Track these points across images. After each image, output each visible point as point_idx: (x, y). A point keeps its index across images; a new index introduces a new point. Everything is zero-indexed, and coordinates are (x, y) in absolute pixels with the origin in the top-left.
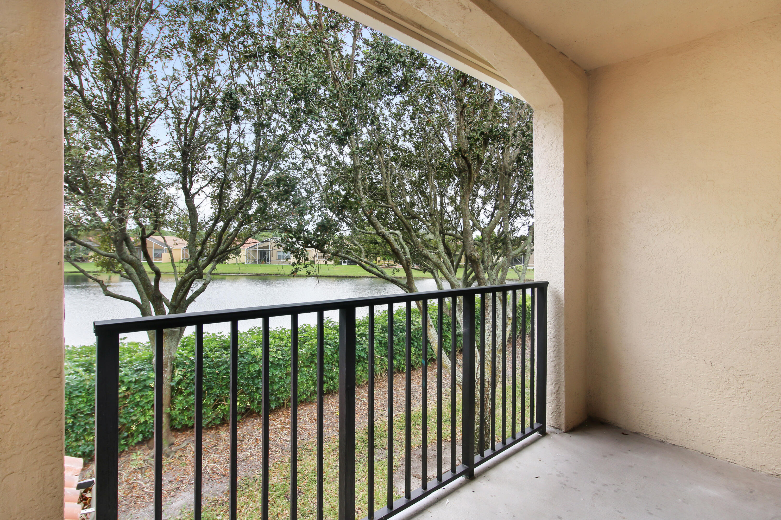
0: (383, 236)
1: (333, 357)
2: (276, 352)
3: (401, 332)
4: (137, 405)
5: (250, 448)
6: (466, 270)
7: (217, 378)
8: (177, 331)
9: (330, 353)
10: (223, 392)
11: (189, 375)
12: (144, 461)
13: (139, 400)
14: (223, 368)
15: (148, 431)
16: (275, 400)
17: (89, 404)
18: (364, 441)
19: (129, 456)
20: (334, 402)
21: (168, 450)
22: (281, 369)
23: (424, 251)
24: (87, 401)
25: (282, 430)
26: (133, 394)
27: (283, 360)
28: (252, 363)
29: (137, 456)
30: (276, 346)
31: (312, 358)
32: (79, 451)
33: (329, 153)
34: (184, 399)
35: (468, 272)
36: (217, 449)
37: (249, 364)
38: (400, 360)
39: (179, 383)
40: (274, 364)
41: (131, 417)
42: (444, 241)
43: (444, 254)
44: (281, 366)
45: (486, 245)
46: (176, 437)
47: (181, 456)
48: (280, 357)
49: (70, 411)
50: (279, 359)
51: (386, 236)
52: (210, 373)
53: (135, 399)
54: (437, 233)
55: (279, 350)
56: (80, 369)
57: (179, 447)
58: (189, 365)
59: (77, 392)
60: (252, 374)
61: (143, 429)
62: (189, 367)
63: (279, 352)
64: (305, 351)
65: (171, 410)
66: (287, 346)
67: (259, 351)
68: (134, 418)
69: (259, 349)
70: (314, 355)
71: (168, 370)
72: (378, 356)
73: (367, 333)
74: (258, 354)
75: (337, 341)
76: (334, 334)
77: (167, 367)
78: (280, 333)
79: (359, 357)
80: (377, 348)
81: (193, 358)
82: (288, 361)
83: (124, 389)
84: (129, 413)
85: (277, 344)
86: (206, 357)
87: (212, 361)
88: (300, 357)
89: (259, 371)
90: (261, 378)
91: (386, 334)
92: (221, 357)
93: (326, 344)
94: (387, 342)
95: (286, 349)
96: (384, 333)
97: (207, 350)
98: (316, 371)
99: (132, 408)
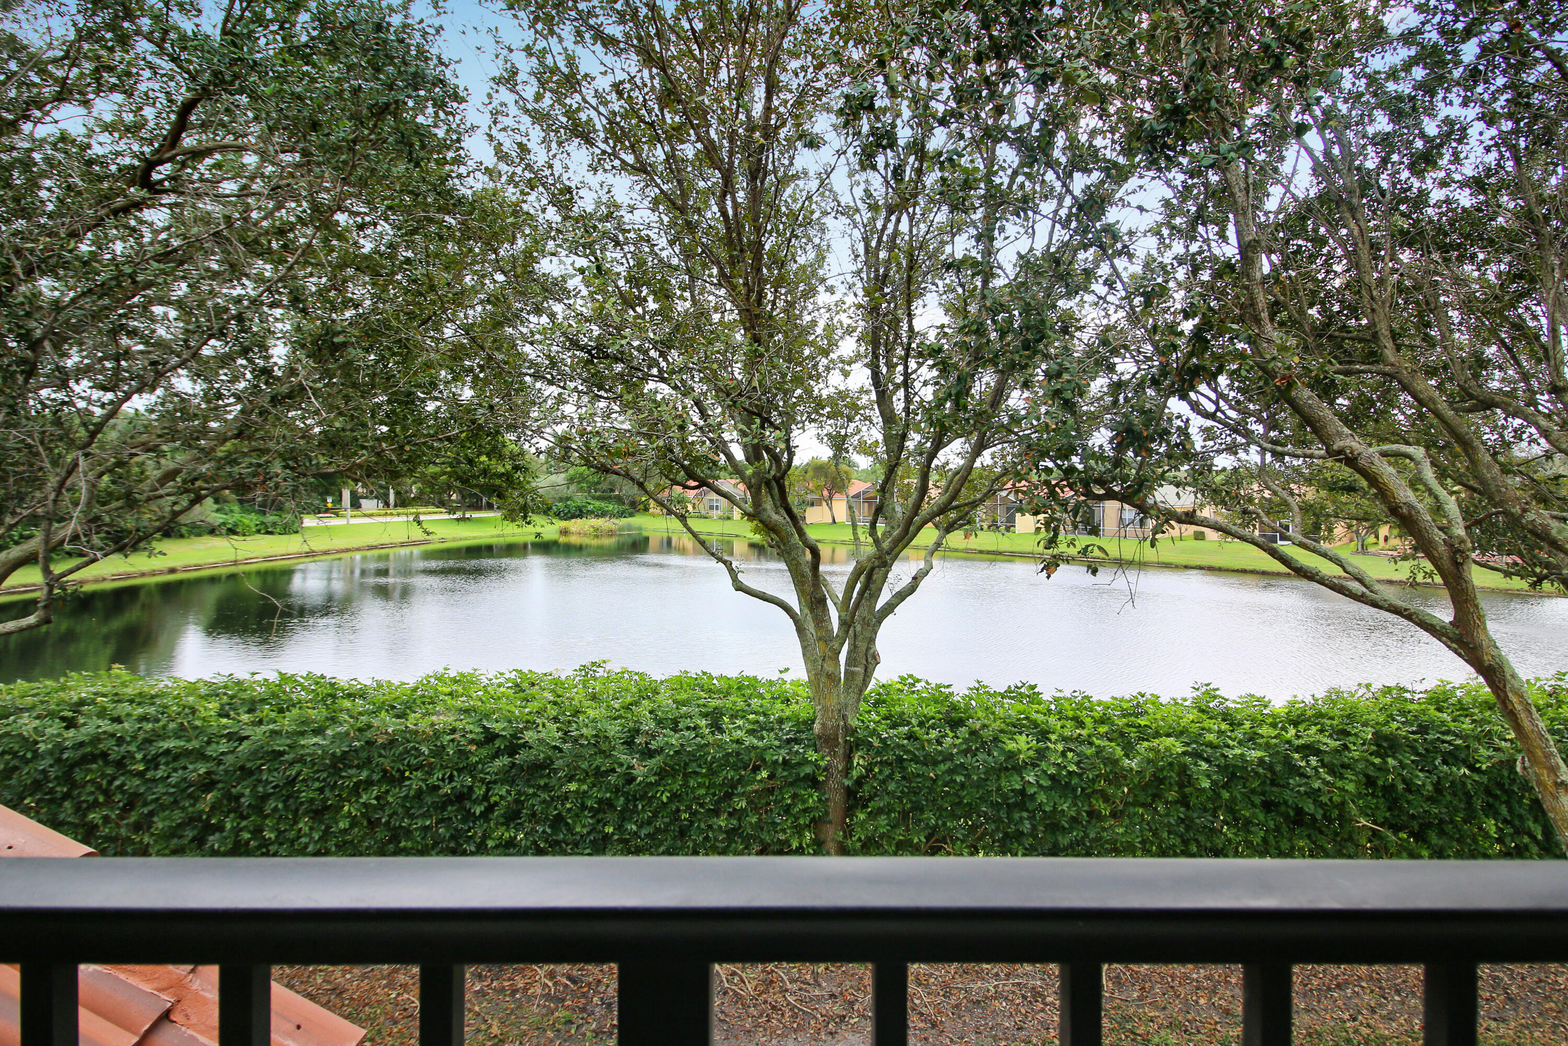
0: (1351, 461)
1: (1218, 796)
2: (1063, 754)
3: (1445, 762)
4: (788, 810)
7: (931, 790)
8: (858, 674)
9: (1206, 784)
10: (944, 824)
11: (876, 770)
14: (943, 767)
22: (1076, 797)
23: (1531, 516)
24: (709, 784)
26: (780, 788)
27: (1080, 776)
28: (1006, 769)
30: (1065, 739)
31: (1158, 787)
33: (1194, 248)
37: (1000, 770)
39: (859, 782)
40: (1059, 782)
44: (1074, 790)
48: (1073, 768)
50: (1070, 773)
51: (1362, 462)
52: (918, 775)
55: (1071, 750)
56: (703, 723)
58: (878, 748)
59: (694, 765)
60: (1005, 797)
62: (878, 753)
63: (1070, 755)
64: (1138, 765)
65: (845, 837)
66: (1091, 744)
67: (1022, 744)
68: (782, 837)
69: (1022, 739)
70: (1162, 781)
71: (840, 750)
72: (1363, 821)
73: (1323, 748)
74: (1020, 751)
75: (1230, 753)
76: (1220, 732)
77: (837, 745)
78: (1080, 706)
79: (1299, 811)
80: (1360, 795)
81: (885, 735)
82: (1093, 781)
83: (764, 774)
84: (774, 824)
85: (1067, 733)
86: (911, 736)
87: (923, 748)
88: (1125, 777)
89: (1022, 792)
90: (1027, 810)
91: (1390, 761)
92: (939, 743)
93: (1197, 755)
94: (1393, 786)
95: (1090, 751)
96: (1383, 757)
97: (914, 721)
98: (1169, 824)
99: (779, 814)
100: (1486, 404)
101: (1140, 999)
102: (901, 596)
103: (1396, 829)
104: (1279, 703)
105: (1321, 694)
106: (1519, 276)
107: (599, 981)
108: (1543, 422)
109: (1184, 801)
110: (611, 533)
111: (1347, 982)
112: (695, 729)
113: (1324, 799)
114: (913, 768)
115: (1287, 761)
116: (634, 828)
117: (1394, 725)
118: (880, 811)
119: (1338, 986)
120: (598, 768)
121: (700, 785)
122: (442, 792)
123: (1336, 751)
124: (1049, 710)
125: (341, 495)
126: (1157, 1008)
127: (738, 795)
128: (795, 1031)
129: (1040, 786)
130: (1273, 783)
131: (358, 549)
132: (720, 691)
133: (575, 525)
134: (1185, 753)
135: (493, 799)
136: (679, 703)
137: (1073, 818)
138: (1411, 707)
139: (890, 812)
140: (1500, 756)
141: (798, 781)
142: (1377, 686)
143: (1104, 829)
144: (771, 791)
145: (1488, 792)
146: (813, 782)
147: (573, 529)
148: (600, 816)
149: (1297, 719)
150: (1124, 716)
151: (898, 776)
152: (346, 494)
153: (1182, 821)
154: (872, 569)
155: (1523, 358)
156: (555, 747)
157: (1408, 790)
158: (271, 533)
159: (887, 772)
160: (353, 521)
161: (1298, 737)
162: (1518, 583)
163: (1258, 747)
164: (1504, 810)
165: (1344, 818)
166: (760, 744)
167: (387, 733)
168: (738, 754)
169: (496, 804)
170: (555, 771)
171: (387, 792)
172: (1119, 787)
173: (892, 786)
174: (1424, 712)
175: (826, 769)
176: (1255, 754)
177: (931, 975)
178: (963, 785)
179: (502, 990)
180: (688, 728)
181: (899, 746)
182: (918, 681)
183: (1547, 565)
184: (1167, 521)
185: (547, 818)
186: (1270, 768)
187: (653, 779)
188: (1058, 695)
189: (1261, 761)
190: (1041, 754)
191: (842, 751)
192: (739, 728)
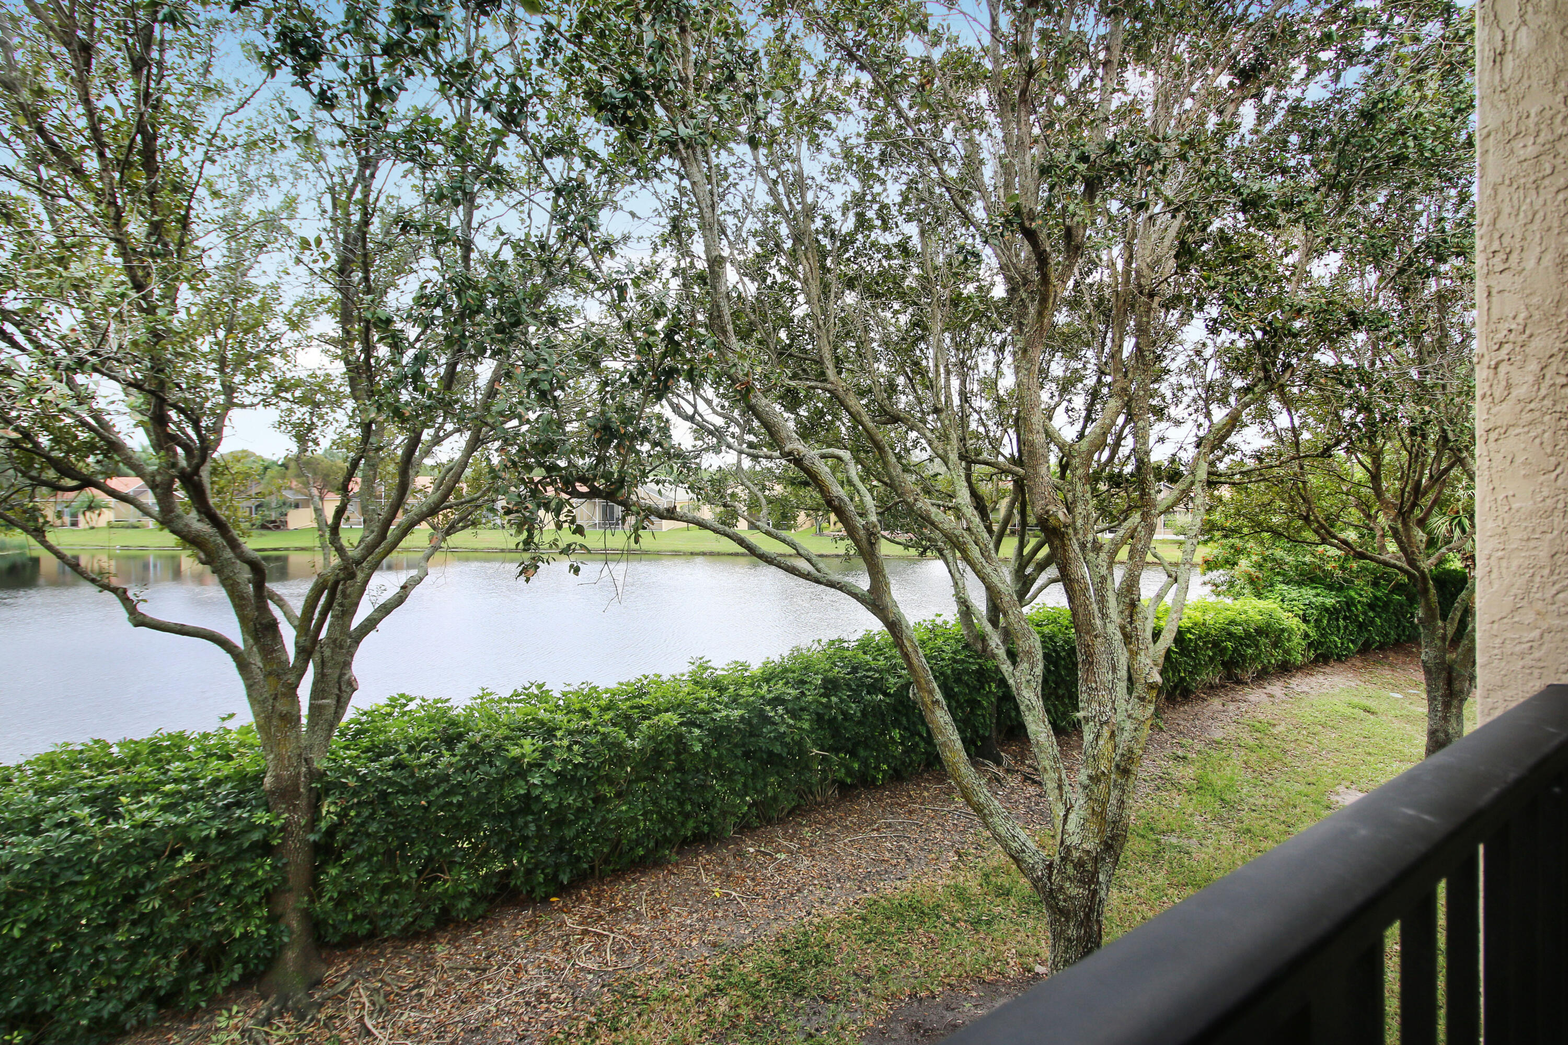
0: (798, 461)
1: (708, 755)
2: (569, 748)
3: (869, 693)
4: (226, 892)
5: (500, 991)
6: (1022, 545)
7: (422, 820)
8: (329, 705)
9: (698, 748)
10: (439, 852)
11: (353, 813)
12: (243, 1033)
13: (229, 882)
14: (437, 791)
15: (257, 956)
16: (569, 863)
17: (103, 900)
18: (774, 976)
19: (211, 1019)
20: (709, 862)
22: (582, 788)
23: (919, 504)
24: (97, 892)
25: (581, 941)
26: (215, 868)
27: (585, 766)
28: (510, 776)
29: (230, 1017)
30: (571, 733)
31: (657, 760)
32: (83, 1016)
34: (343, 872)
35: (1026, 551)
36: (420, 995)
37: (503, 780)
38: (867, 759)
39: (331, 832)
40: (564, 777)
41: (211, 924)
42: (968, 478)
43: (970, 511)
44: (581, 780)
45: (1079, 488)
46: (330, 965)
47: (331, 1017)
49: (55, 921)
50: (575, 766)
51: (806, 462)
52: (407, 807)
53: (220, 880)
54: (953, 457)
55: (576, 743)
56: (86, 812)
57: (331, 992)
58: (354, 788)
59: (70, 873)
60: (508, 806)
61: (243, 952)
62: (355, 793)
63: (576, 748)
64: (640, 743)
65: (312, 901)
66: (597, 732)
67: (528, 747)
68: (218, 928)
69: (527, 742)
70: (661, 753)
71: (302, 803)
72: (815, 751)
73: (787, 697)
74: (524, 755)
75: (717, 716)
76: (711, 699)
77: (298, 796)
78: (587, 698)
79: (771, 753)
80: (813, 731)
81: (364, 771)
82: (599, 768)
83: (188, 857)
84: (207, 915)
85: (573, 726)
86: (398, 766)
87: (412, 775)
88: (628, 757)
89: (528, 795)
90: (533, 813)
91: (834, 699)
92: (434, 766)
93: (692, 724)
94: (835, 718)
95: (593, 740)
96: (828, 696)
97: (402, 748)
98: (668, 791)
99: (212, 902)
100: (895, 419)
101: (641, 961)
102: (385, 610)
103: (836, 750)
104: (756, 666)
105: (786, 653)
106: (916, 325)
108: (929, 434)
109: (680, 768)
111: (804, 884)
112: (70, 823)
113: (788, 740)
114: (400, 800)
115: (762, 715)
117: (836, 670)
118: (359, 859)
119: (799, 890)
121: (80, 898)
123: (797, 698)
124: (557, 706)
126: (656, 965)
127: (146, 894)
129: (545, 786)
130: (752, 735)
132: (121, 762)
134: (681, 724)
136: (42, 792)
137: (579, 809)
138: (847, 654)
139: (371, 856)
140: (902, 681)
141: (240, 854)
142: (825, 641)
143: (609, 811)
144: (201, 876)
145: (895, 710)
146: (265, 848)
149: (769, 677)
150: (627, 699)
151: (381, 814)
153: (679, 785)
154: (336, 583)
155: (918, 387)
157: (845, 719)
159: (366, 812)
161: (769, 691)
162: (913, 552)
163: (740, 706)
164: (904, 721)
165: (803, 751)
166: (182, 820)
168: (145, 841)
172: (623, 768)
173: (373, 828)
174: (855, 656)
175: (283, 829)
176: (737, 713)
177: (422, 1021)
178: (460, 805)
180: (60, 825)
181: (381, 779)
182: (411, 699)
183: (929, 540)
184: (647, 517)
186: (749, 722)
188: (568, 689)
189: (742, 717)
190: (547, 753)
191: (304, 803)
192: (148, 806)
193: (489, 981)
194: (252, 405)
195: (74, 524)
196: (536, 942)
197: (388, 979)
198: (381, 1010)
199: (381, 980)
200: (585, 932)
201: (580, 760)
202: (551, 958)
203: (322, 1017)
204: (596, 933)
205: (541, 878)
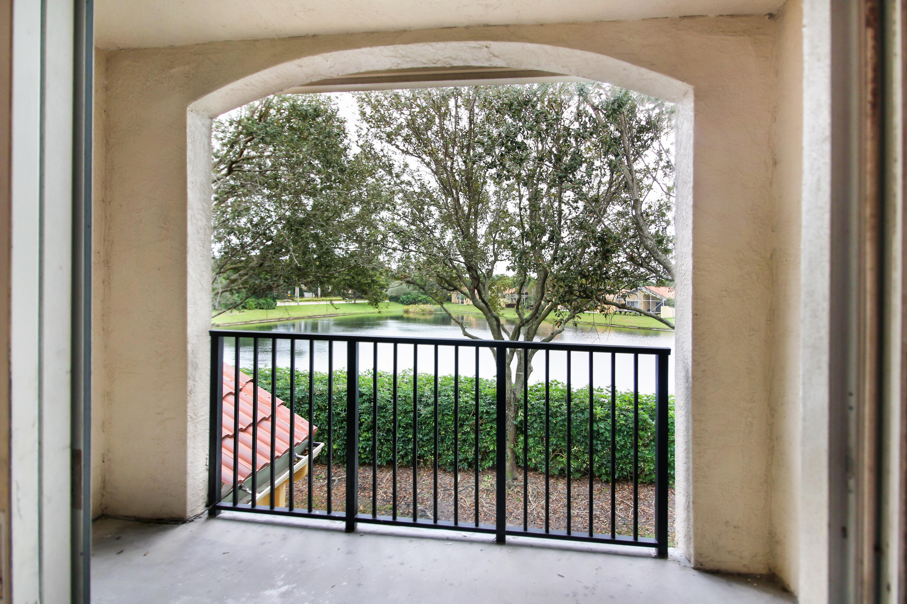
5: (580, 508)
7: (554, 428)
8: (522, 375)
10: (560, 444)
12: (491, 485)
13: (489, 429)
16: (618, 469)
19: (483, 477)
21: (511, 483)
25: (620, 504)
29: (488, 478)
30: (621, 410)
32: (449, 459)
39: (522, 423)
41: (483, 443)
44: (623, 432)
46: (520, 474)
47: (518, 492)
50: (621, 424)
53: (486, 428)
57: (520, 484)
63: (622, 416)
65: (514, 447)
67: (599, 410)
68: (485, 445)
69: (599, 408)
74: (597, 414)
77: (511, 406)
81: (534, 403)
84: (482, 439)
87: (551, 409)
88: (649, 428)
92: (560, 408)
95: (631, 415)
99: (484, 435)
101: (644, 522)
107: (405, 497)
110: (430, 313)
112: (448, 396)
116: (421, 436)
120: (406, 410)
121: (449, 420)
122: (341, 416)
125: (294, 290)
128: (485, 520)
129: (606, 430)
131: (303, 318)
133: (412, 308)
135: (362, 420)
137: (622, 445)
139: (535, 437)
141: (492, 421)
143: (638, 451)
144: (481, 425)
147: (411, 310)
148: (406, 431)
151: (538, 421)
152: (297, 290)
156: (388, 401)
158: (262, 308)
159: (533, 419)
160: (301, 304)
167: (320, 390)
168: (466, 407)
169: (363, 422)
170: (388, 410)
171: (320, 415)
172: (646, 432)
179: (365, 496)
180: (445, 396)
182: (559, 383)
185: (384, 430)
187: (429, 416)
191: (513, 409)
192: (468, 397)
193: (577, 503)
194: (505, 260)
195: (462, 303)
196: (599, 497)
197: (539, 487)
198: (535, 496)
199: (537, 487)
200: (622, 502)
201: (623, 422)
202: (604, 505)
203: (516, 490)
204: (627, 504)
205: (604, 471)
